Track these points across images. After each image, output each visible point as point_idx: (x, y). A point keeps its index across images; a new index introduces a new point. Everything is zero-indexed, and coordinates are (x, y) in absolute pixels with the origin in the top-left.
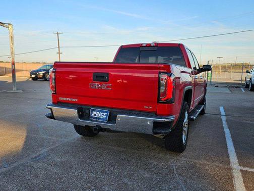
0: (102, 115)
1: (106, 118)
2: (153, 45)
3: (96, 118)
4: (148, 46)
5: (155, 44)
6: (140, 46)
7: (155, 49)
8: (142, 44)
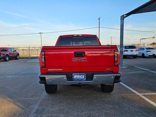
0: (82, 76)
1: (85, 78)
2: (81, 35)
3: (78, 79)
4: (78, 36)
5: (82, 35)
6: (73, 36)
7: (82, 38)
8: (74, 35)
